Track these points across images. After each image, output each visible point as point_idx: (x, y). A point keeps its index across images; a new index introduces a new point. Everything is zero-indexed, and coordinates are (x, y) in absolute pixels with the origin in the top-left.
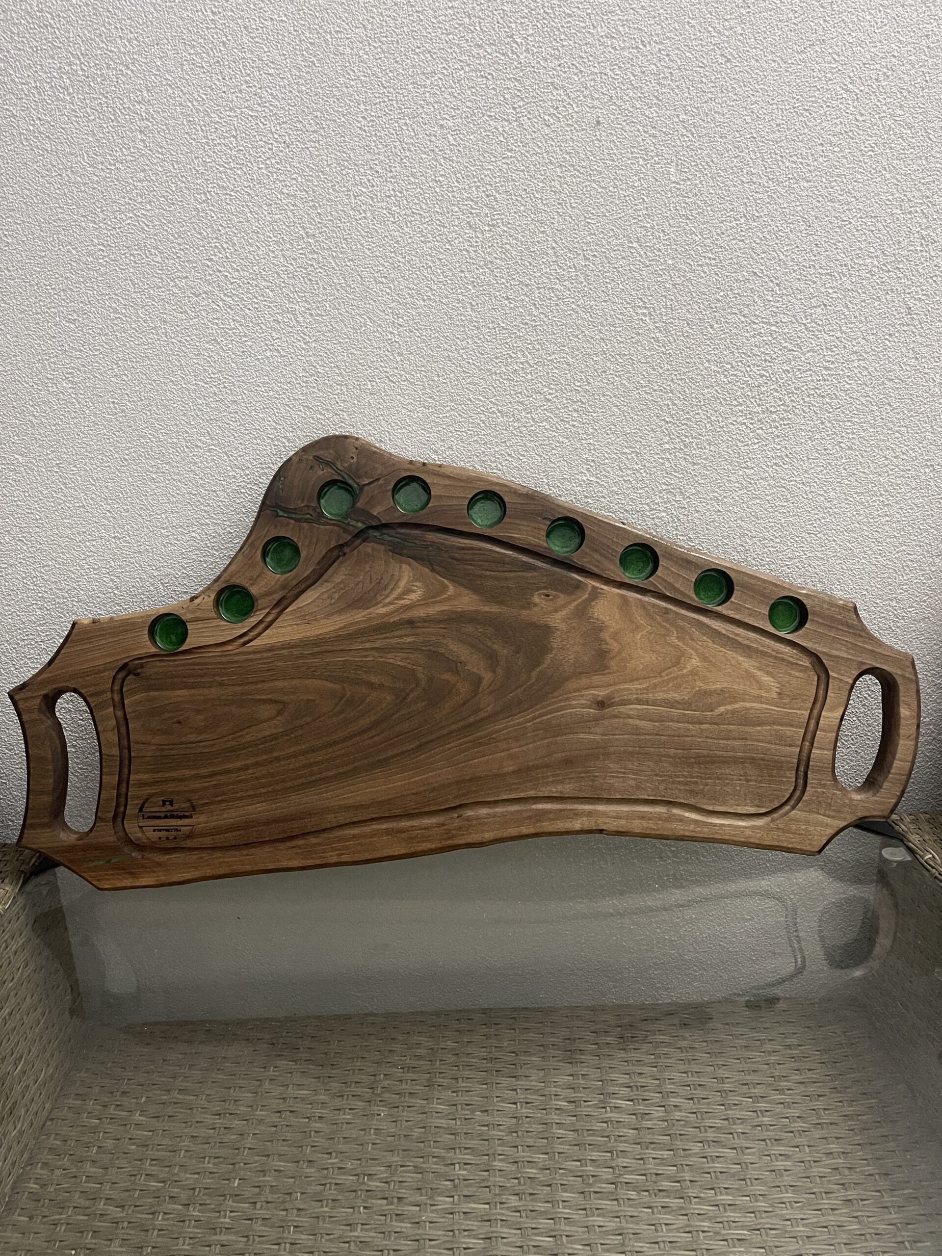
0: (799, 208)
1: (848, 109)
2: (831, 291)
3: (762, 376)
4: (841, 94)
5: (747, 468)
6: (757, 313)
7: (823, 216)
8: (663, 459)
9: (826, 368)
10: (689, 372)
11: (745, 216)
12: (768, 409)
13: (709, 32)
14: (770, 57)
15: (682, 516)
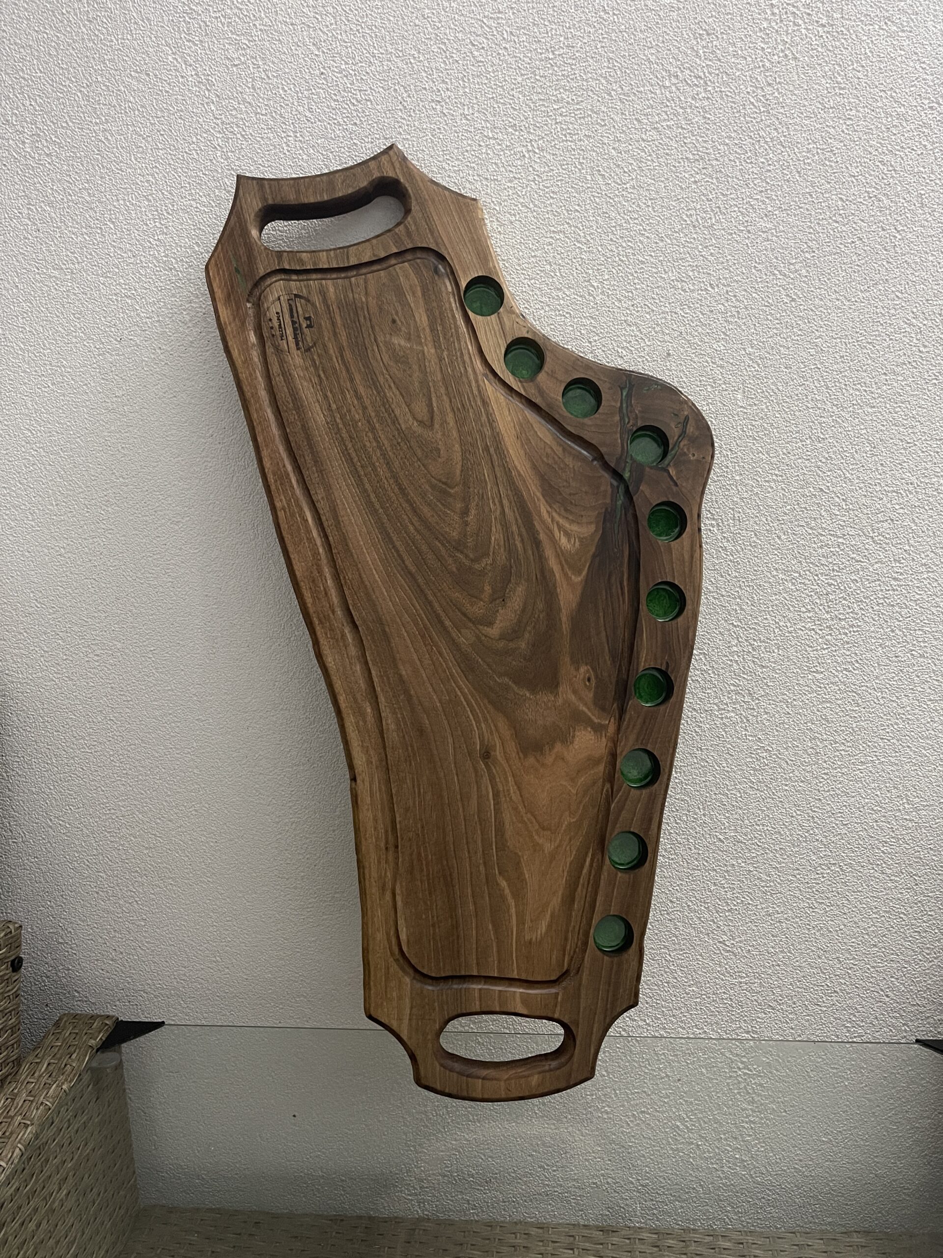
0: (863, 432)
1: (911, 341)
2: (897, 507)
3: (830, 585)
4: (905, 328)
5: (817, 672)
6: (824, 526)
7: (888, 439)
8: (731, 661)
9: (895, 579)
10: (757, 579)
11: (810, 437)
12: (837, 617)
13: (774, 274)
14: (834, 296)
15: (751, 717)
